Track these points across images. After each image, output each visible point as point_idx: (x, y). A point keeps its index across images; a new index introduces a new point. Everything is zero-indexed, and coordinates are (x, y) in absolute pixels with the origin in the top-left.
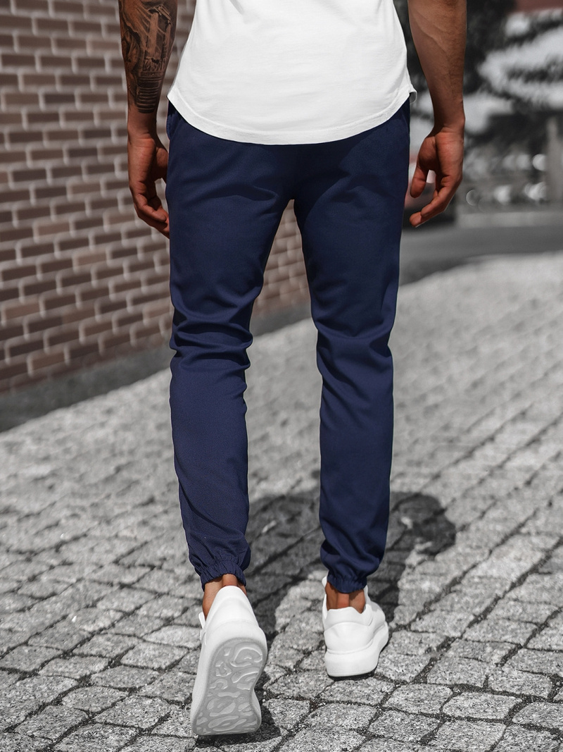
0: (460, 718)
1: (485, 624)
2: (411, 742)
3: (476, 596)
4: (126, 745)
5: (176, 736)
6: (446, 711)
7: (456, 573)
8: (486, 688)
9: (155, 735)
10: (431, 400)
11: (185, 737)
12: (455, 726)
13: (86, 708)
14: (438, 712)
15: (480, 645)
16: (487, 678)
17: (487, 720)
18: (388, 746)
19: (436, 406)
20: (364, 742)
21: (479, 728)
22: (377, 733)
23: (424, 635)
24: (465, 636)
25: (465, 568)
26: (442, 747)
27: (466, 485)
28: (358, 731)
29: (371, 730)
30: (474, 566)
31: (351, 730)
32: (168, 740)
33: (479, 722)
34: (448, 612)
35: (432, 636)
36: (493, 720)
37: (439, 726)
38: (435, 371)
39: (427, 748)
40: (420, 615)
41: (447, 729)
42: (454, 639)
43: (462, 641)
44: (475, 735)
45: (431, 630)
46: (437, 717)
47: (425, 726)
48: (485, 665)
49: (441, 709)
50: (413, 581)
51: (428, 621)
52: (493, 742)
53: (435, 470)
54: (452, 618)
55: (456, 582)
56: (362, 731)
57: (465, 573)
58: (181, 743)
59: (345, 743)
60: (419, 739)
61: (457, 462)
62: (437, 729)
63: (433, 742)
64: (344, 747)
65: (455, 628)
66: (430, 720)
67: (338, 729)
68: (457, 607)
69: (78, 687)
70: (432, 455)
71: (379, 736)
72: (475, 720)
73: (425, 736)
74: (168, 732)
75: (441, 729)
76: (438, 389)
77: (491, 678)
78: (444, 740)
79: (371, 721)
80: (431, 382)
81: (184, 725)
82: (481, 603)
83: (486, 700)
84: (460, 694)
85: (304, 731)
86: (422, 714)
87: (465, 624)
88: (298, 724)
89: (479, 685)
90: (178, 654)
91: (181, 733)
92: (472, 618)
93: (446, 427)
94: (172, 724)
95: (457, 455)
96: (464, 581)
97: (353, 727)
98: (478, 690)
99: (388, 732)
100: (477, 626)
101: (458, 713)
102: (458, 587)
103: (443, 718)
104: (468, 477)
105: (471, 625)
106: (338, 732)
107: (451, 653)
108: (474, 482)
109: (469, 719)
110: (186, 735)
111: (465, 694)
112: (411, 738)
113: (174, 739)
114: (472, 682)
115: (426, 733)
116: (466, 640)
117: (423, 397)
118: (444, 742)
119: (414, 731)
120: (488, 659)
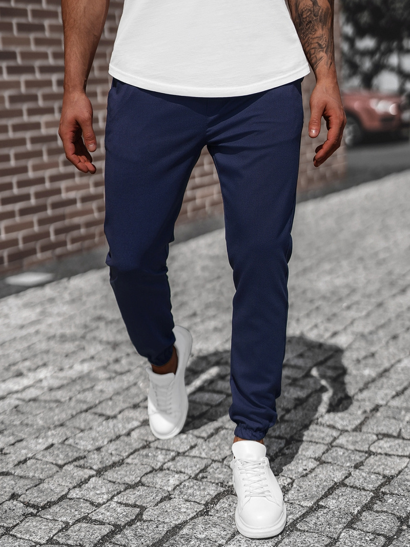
0: (381, 454)
1: (402, 397)
2: (348, 467)
3: (398, 380)
4: (169, 461)
5: (200, 457)
6: (372, 449)
7: (386, 365)
8: (399, 436)
9: (187, 456)
10: (382, 256)
11: (205, 458)
12: (377, 458)
13: (146, 438)
14: (367, 449)
15: (398, 410)
16: (400, 430)
17: (398, 456)
18: (333, 468)
19: (384, 260)
20: (318, 465)
21: (392, 460)
22: (327, 460)
23: (362, 403)
24: (389, 404)
25: (393, 361)
26: (367, 470)
27: (399, 310)
28: (315, 459)
29: (323, 458)
30: (399, 361)
31: (310, 458)
32: (195, 460)
33: (393, 457)
34: (379, 389)
35: (367, 403)
36: (402, 456)
37: (367, 458)
38: (386, 238)
39: (357, 470)
40: (361, 390)
41: (372, 460)
42: (381, 406)
43: (386, 408)
44: (389, 464)
45: (367, 399)
46: (366, 452)
47: (357, 458)
48: (400, 422)
49: (369, 448)
50: (358, 370)
51: (365, 394)
52: (400, 469)
53: (379, 300)
54: (381, 393)
55: (386, 371)
56: (317, 459)
57: (392, 366)
58: (203, 461)
59: (306, 465)
60: (353, 465)
61: (394, 296)
62: (366, 459)
63: (362, 467)
64: (305, 468)
65: (383, 399)
66: (361, 454)
67: (302, 457)
68: (385, 386)
69: (141, 426)
70: (379, 291)
71: (328, 463)
72: (390, 455)
73: (357, 464)
74: (195, 455)
75: (367, 460)
76: (387, 249)
77: (403, 430)
78: (369, 466)
79: (324, 453)
80: (382, 244)
81: (206, 451)
82: (401, 384)
83: (398, 444)
84: (382, 439)
85: (280, 457)
86: (357, 450)
87: (389, 397)
88: (277, 453)
89: (395, 434)
90: (205, 408)
91: (203, 455)
92: (394, 393)
93: (390, 273)
94: (199, 449)
95: (394, 291)
96: (392, 371)
97: (312, 456)
98: (394, 437)
99: (334, 460)
100: (397, 399)
101: (379, 451)
102: (387, 374)
103: (370, 453)
104: (400, 306)
105: (393, 397)
106: (302, 459)
107: (379, 414)
108: (405, 308)
109: (386, 454)
110: (206, 457)
111: (385, 439)
112: (348, 464)
113: (198, 459)
114: (390, 432)
115: (358, 462)
116: (389, 407)
117: (376, 254)
118: (369, 468)
119: (350, 460)
120: (402, 418)
